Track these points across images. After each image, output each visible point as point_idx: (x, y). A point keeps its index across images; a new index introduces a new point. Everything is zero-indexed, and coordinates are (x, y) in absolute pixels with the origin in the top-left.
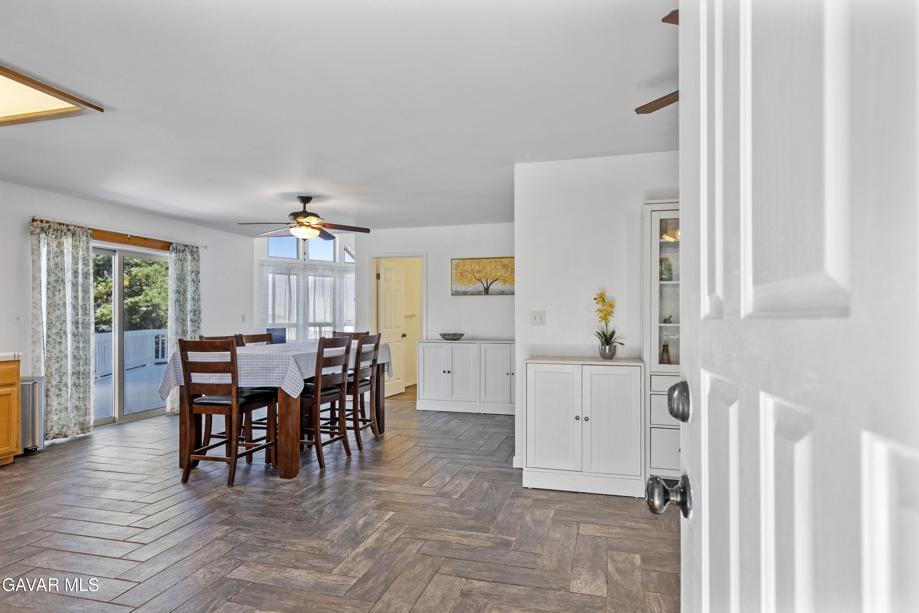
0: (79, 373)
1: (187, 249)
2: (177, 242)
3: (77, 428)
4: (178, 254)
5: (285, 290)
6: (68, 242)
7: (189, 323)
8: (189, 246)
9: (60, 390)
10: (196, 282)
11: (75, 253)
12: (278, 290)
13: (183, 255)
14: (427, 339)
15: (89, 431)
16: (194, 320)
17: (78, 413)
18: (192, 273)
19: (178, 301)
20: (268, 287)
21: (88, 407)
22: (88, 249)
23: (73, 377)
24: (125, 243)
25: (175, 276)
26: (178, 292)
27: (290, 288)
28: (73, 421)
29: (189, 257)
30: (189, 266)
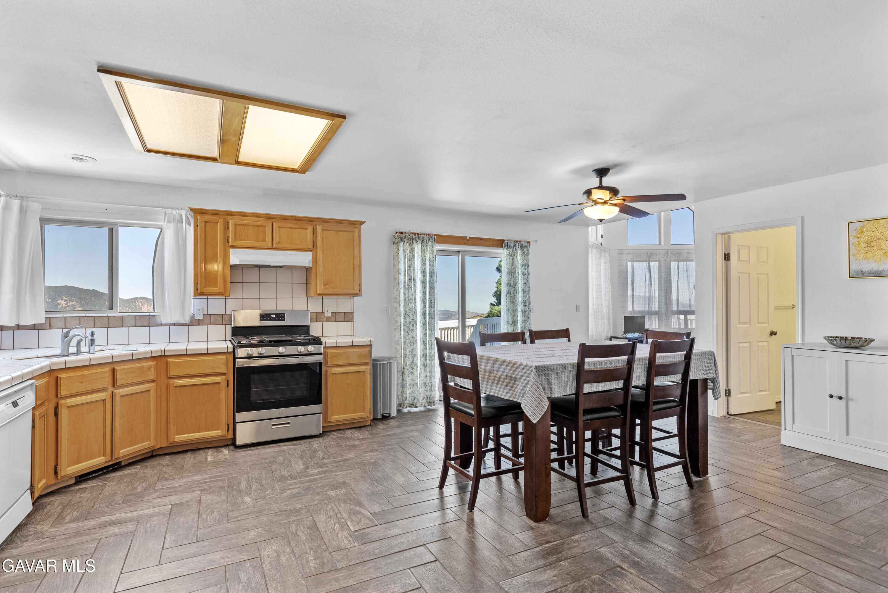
0: (426, 356)
1: (517, 244)
2: (508, 239)
3: (425, 401)
4: (509, 249)
5: (644, 278)
6: (418, 248)
7: (520, 314)
8: (520, 241)
9: (413, 368)
10: (526, 275)
11: (423, 256)
12: (637, 278)
13: (513, 251)
14: (803, 344)
15: (434, 405)
16: (524, 311)
17: (426, 389)
18: (522, 267)
19: (509, 293)
20: (627, 275)
21: (433, 384)
22: (433, 251)
23: (422, 359)
24: (465, 244)
25: (507, 271)
26: (509, 285)
27: (650, 275)
28: (422, 395)
29: (519, 252)
30: (519, 260)
